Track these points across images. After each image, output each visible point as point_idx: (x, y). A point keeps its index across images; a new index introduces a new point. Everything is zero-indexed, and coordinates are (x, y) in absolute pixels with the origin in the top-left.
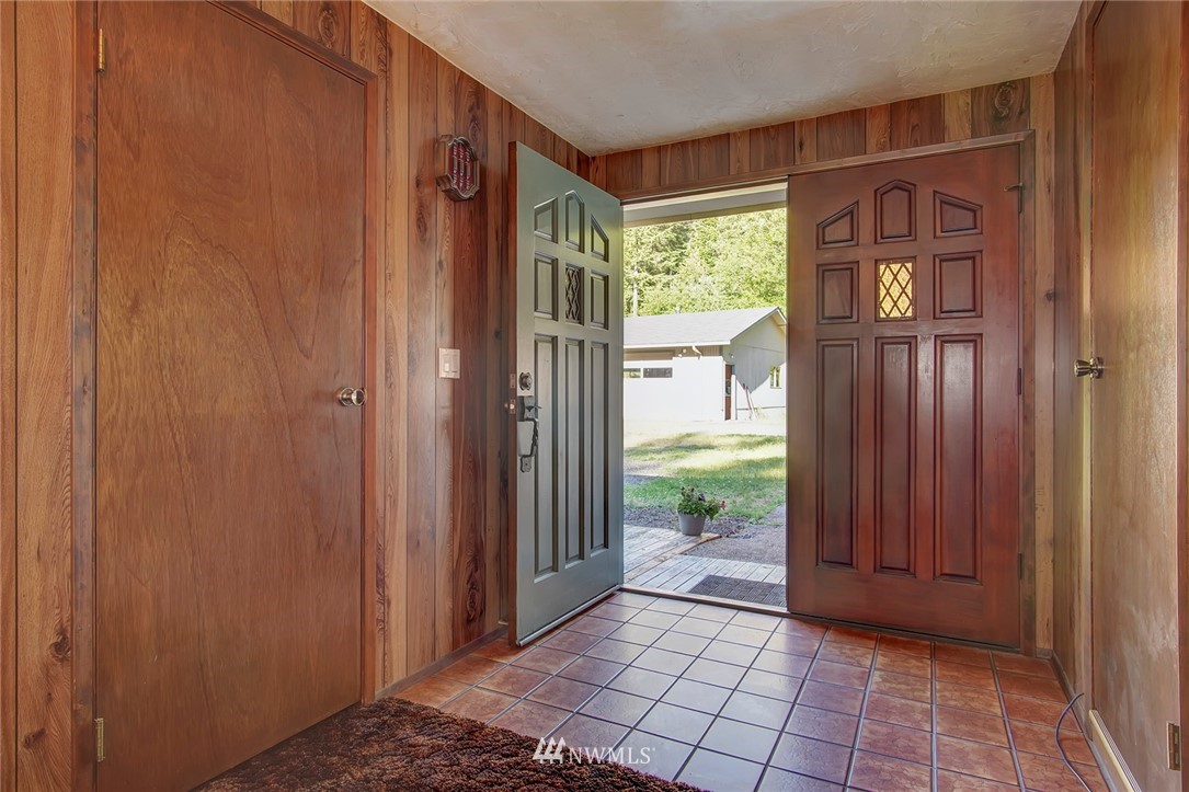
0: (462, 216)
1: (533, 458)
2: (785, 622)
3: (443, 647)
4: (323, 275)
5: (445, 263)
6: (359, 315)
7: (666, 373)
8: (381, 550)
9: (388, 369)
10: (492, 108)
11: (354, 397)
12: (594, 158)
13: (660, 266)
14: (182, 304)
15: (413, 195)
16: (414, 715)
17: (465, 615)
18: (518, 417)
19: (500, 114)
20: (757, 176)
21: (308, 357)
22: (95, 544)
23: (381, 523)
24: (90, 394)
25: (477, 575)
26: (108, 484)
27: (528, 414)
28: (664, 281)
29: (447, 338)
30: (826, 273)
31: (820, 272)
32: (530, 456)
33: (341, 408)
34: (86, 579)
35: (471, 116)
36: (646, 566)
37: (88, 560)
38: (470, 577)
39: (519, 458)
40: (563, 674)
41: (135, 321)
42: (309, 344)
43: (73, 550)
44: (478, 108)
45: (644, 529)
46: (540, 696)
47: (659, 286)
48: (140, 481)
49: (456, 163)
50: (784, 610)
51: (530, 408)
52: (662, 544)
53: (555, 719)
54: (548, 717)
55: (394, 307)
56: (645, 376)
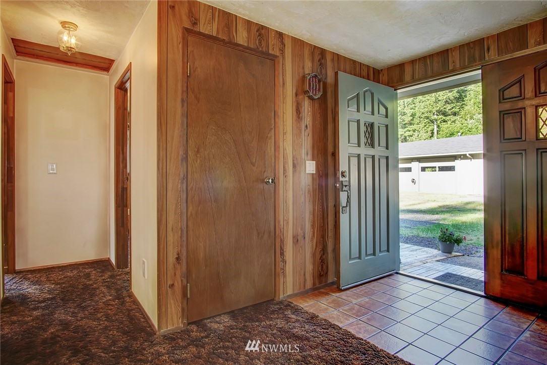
0: (316, 105)
1: (348, 207)
2: (483, 300)
3: (309, 285)
4: (259, 135)
5: (308, 126)
6: (273, 149)
7: (451, 169)
8: (282, 241)
9: (285, 170)
10: (329, 58)
11: (270, 181)
12: (382, 70)
13: (450, 112)
14: (212, 149)
15: (294, 100)
16: (293, 307)
17: (319, 273)
18: (340, 190)
19: (333, 60)
20: (464, 68)
21: (254, 166)
22: (187, 228)
23: (282, 230)
24: (186, 179)
25: (324, 257)
26: (190, 208)
27: (344, 188)
28: (453, 120)
29: (310, 156)
30: (505, 115)
31: (502, 115)
32: (346, 206)
33: (266, 185)
34: (185, 239)
35: (319, 63)
36: (415, 264)
37: (185, 232)
38: (321, 257)
39: (341, 208)
40: (358, 304)
41: (198, 155)
42: (254, 161)
43: (181, 228)
44: (323, 59)
45: (421, 248)
46: (345, 310)
47: (449, 122)
48: (199, 208)
49: (312, 85)
50: (483, 294)
51: (346, 186)
52: (428, 255)
53: (349, 320)
54: (346, 319)
55: (287, 145)
56: (439, 171)
